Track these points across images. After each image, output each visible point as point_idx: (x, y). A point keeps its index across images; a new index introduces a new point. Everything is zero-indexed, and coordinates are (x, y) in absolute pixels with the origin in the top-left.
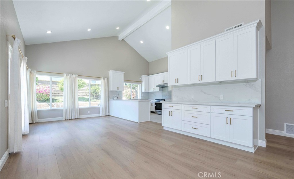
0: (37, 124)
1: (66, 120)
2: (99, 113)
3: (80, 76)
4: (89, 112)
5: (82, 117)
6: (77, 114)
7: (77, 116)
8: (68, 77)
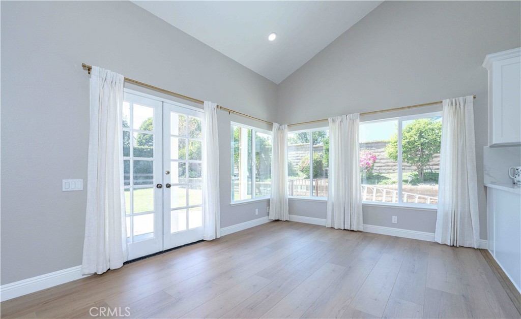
1: (333, 228)
4: (395, 219)
5: (370, 228)
6: (358, 218)
7: (358, 224)
8: (338, 122)
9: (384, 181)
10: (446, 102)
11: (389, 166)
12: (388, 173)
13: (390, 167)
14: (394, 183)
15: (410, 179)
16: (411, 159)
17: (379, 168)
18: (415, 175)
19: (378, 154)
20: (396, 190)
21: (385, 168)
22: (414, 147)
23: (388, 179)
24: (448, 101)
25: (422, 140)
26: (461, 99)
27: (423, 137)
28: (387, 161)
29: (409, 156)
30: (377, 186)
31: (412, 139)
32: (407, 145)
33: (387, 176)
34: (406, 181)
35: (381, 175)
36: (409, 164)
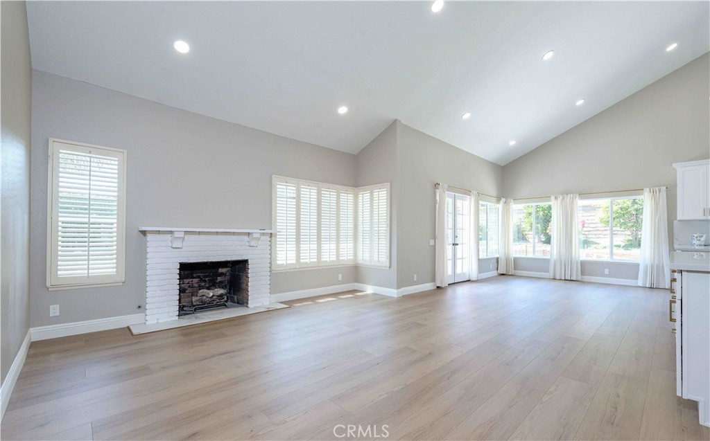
0: (512, 277)
1: (555, 279)
2: (637, 279)
3: (584, 194)
4: (607, 271)
5: (587, 278)
6: (577, 272)
7: (577, 276)
8: (559, 200)
9: (594, 246)
10: (647, 190)
11: (598, 230)
12: (598, 238)
13: (600, 232)
14: (605, 247)
15: (623, 244)
16: (624, 223)
17: (587, 233)
18: (628, 241)
19: (587, 218)
20: (607, 254)
21: (593, 232)
22: (627, 213)
23: (597, 243)
24: (648, 189)
25: (636, 206)
26: (657, 189)
27: (636, 203)
28: (597, 225)
29: (622, 221)
30: (586, 250)
31: (625, 205)
32: (620, 211)
33: (597, 241)
34: (619, 246)
35: (590, 240)
36: (622, 229)
